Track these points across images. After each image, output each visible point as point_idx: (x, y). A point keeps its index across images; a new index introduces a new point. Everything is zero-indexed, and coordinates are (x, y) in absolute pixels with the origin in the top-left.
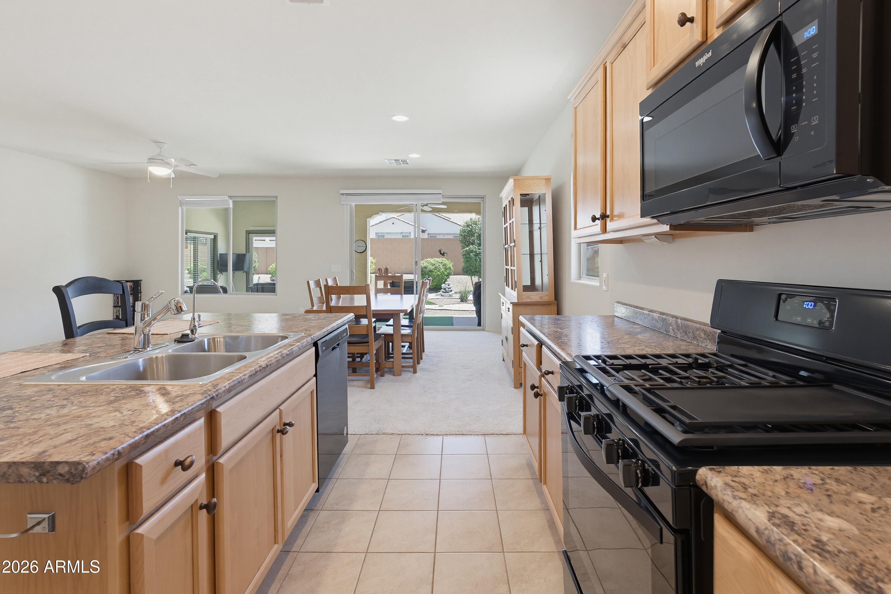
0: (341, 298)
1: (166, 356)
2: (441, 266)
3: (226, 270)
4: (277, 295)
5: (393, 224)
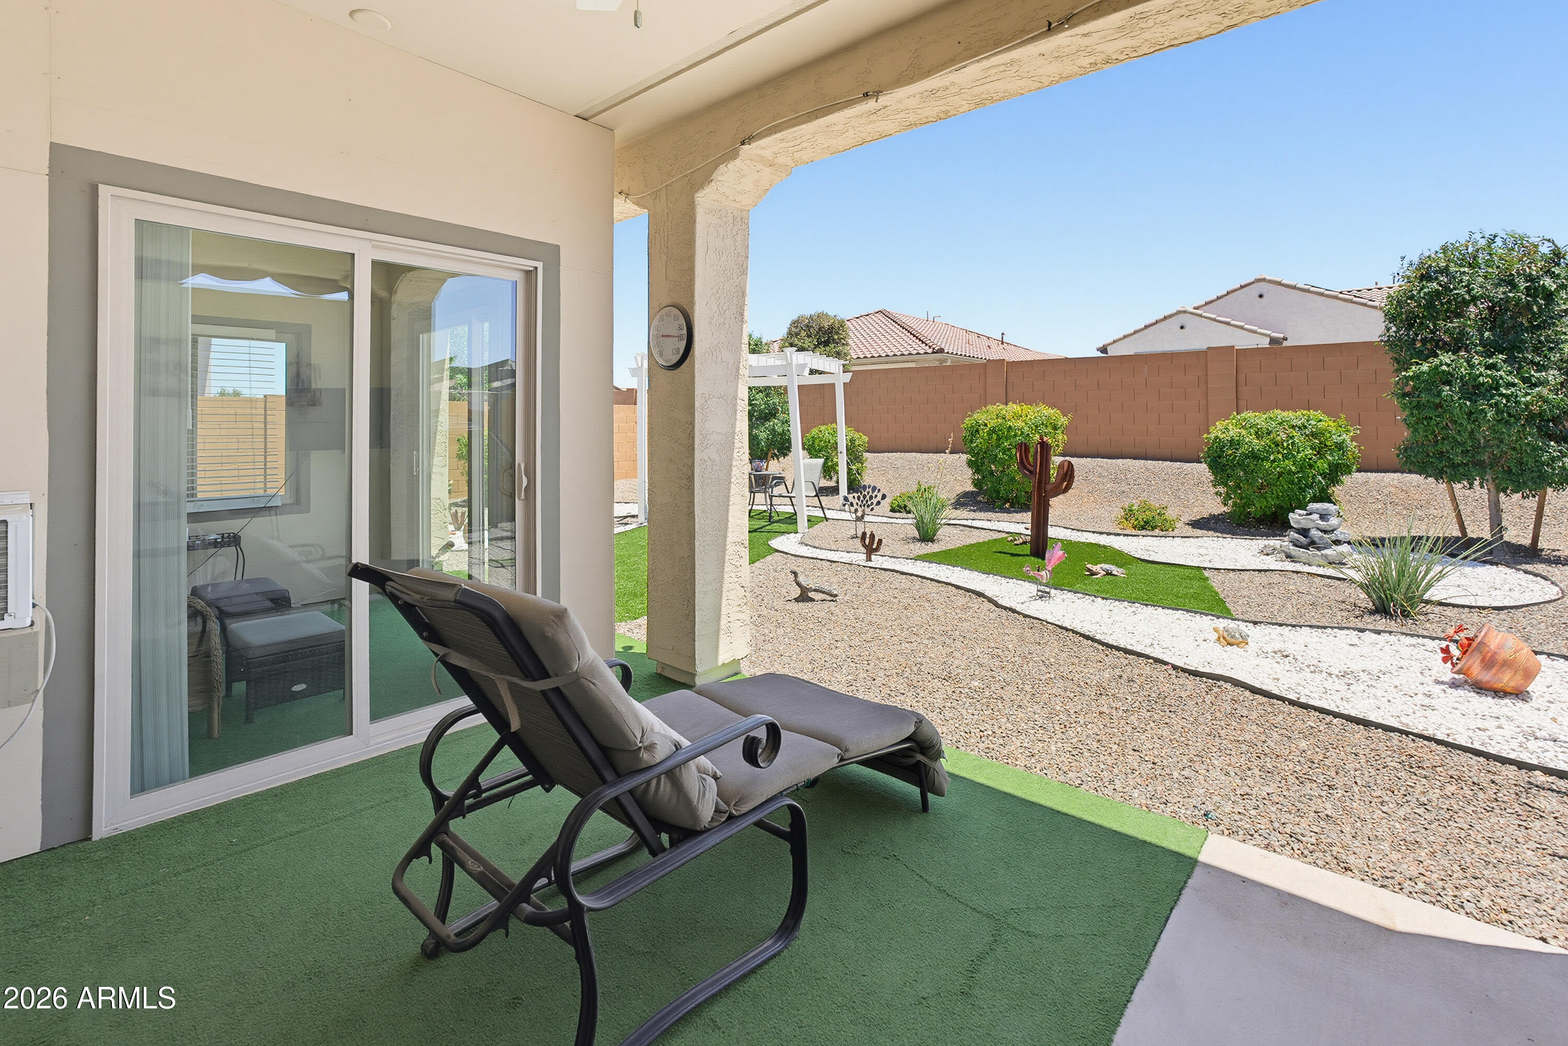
5: (1182, 327)
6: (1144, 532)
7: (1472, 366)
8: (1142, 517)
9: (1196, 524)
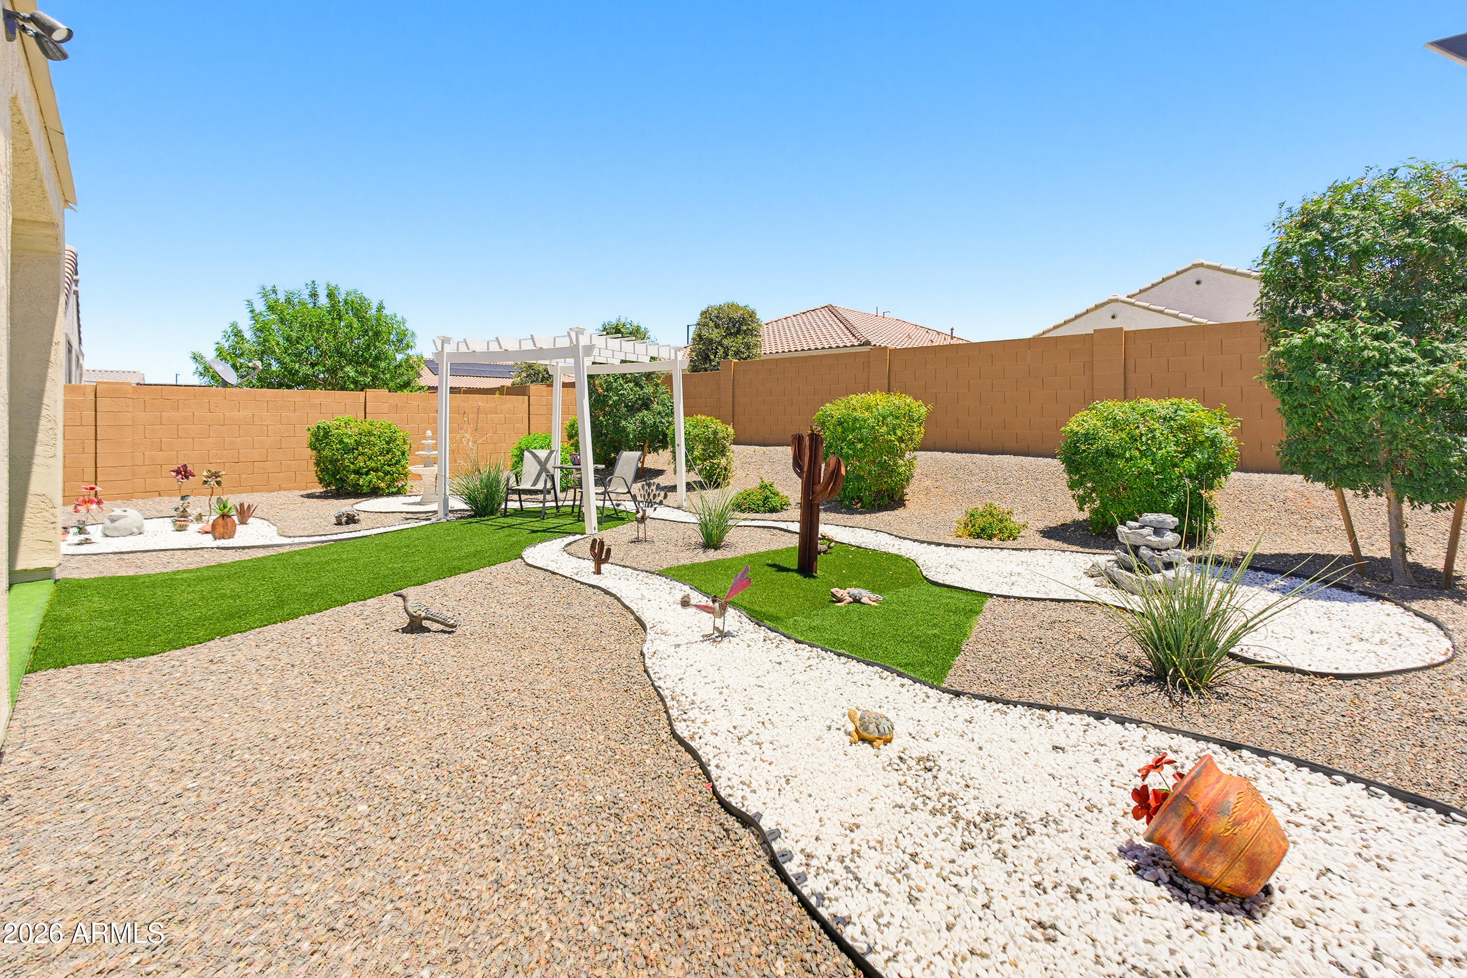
2: (1163, 433)
6: (978, 542)
7: (1354, 337)
8: (980, 522)
9: (1050, 533)
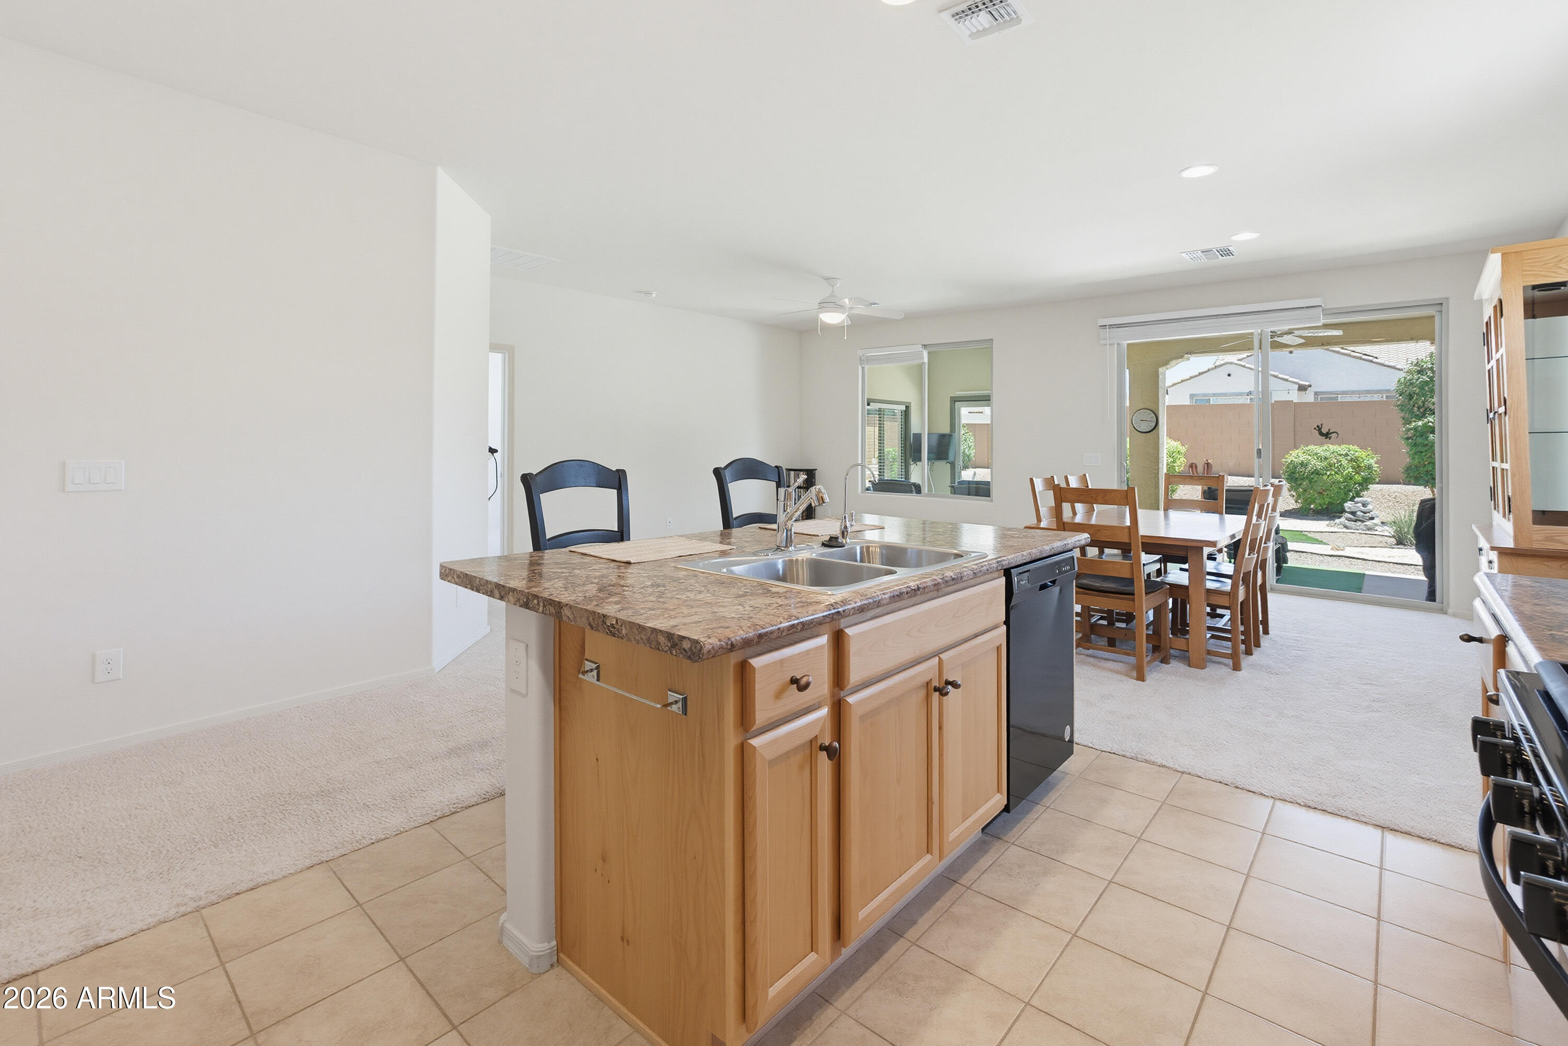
0: (1095, 512)
1: (807, 559)
2: (1344, 462)
3: (920, 460)
4: (992, 501)
5: (1229, 375)
